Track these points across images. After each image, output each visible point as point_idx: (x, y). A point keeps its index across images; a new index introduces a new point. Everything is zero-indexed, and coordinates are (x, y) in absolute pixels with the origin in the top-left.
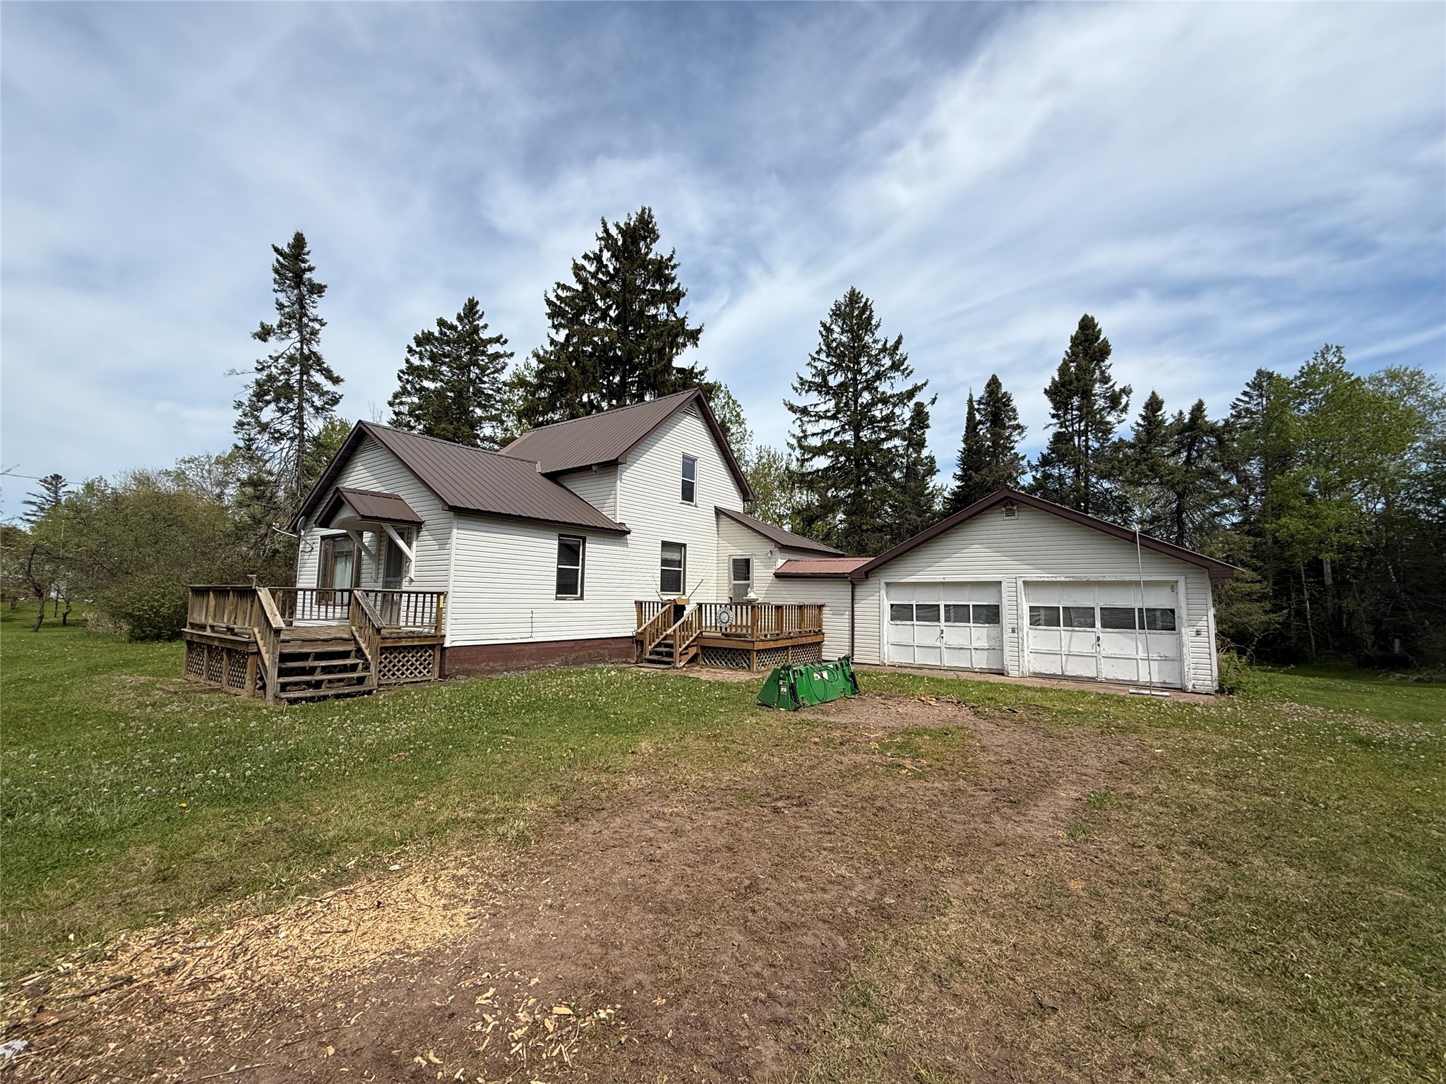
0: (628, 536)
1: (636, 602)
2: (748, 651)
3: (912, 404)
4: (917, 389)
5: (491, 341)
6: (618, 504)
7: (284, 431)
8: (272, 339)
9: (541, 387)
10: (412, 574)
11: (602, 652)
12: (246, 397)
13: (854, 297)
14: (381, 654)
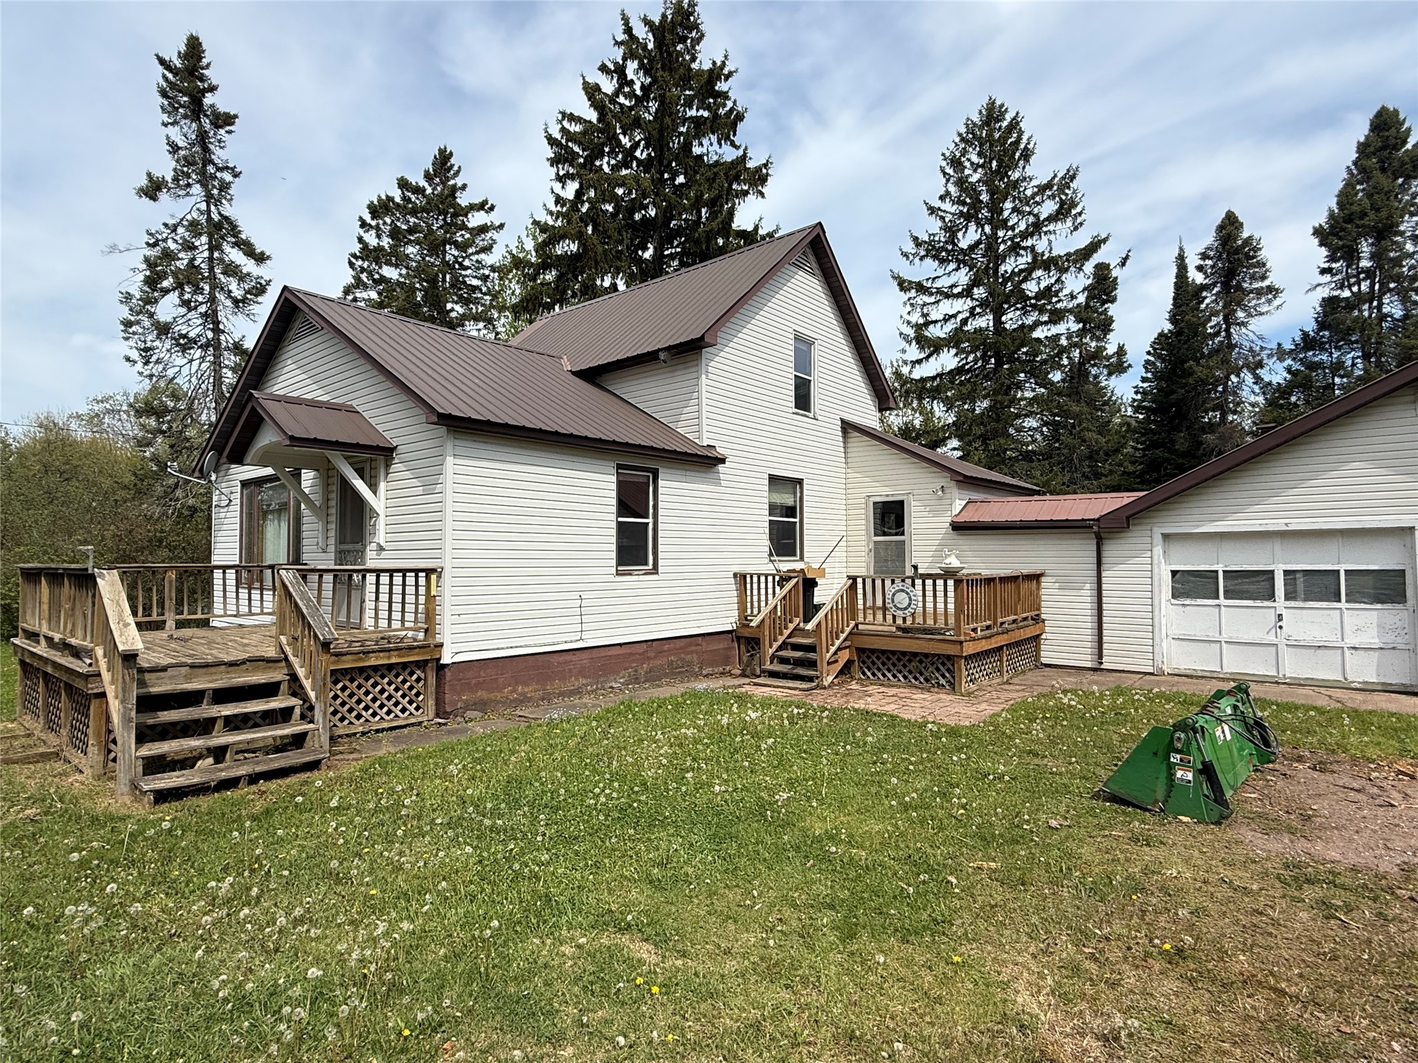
0: (721, 468)
1: (735, 575)
2: (949, 657)
3: (1089, 267)
4: (1094, 247)
5: (472, 208)
6: (704, 414)
7: (192, 335)
8: (164, 196)
9: (544, 266)
10: (381, 537)
11: (688, 657)
12: (135, 286)
13: (993, 113)
14: (335, 683)
